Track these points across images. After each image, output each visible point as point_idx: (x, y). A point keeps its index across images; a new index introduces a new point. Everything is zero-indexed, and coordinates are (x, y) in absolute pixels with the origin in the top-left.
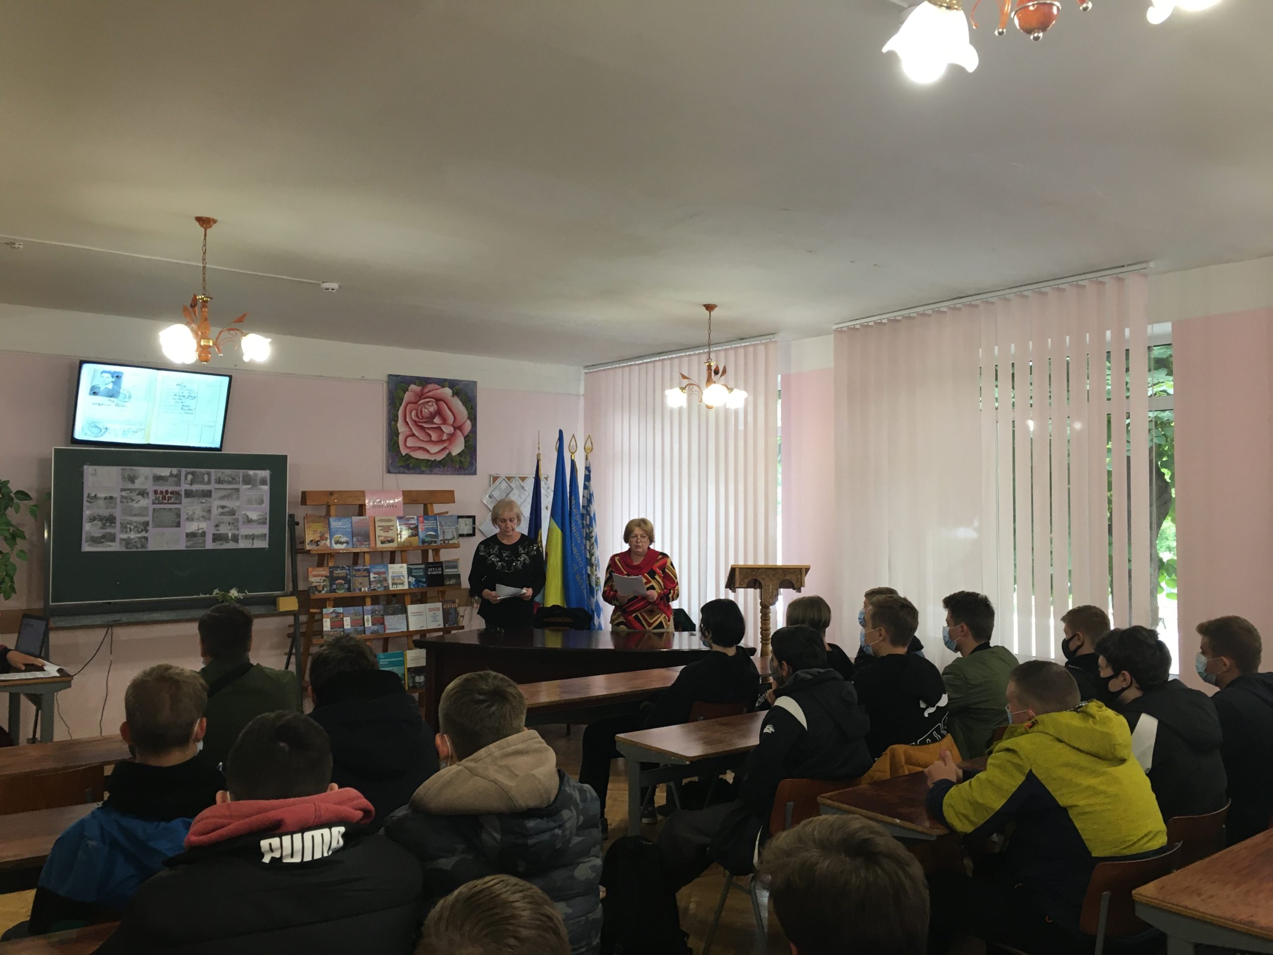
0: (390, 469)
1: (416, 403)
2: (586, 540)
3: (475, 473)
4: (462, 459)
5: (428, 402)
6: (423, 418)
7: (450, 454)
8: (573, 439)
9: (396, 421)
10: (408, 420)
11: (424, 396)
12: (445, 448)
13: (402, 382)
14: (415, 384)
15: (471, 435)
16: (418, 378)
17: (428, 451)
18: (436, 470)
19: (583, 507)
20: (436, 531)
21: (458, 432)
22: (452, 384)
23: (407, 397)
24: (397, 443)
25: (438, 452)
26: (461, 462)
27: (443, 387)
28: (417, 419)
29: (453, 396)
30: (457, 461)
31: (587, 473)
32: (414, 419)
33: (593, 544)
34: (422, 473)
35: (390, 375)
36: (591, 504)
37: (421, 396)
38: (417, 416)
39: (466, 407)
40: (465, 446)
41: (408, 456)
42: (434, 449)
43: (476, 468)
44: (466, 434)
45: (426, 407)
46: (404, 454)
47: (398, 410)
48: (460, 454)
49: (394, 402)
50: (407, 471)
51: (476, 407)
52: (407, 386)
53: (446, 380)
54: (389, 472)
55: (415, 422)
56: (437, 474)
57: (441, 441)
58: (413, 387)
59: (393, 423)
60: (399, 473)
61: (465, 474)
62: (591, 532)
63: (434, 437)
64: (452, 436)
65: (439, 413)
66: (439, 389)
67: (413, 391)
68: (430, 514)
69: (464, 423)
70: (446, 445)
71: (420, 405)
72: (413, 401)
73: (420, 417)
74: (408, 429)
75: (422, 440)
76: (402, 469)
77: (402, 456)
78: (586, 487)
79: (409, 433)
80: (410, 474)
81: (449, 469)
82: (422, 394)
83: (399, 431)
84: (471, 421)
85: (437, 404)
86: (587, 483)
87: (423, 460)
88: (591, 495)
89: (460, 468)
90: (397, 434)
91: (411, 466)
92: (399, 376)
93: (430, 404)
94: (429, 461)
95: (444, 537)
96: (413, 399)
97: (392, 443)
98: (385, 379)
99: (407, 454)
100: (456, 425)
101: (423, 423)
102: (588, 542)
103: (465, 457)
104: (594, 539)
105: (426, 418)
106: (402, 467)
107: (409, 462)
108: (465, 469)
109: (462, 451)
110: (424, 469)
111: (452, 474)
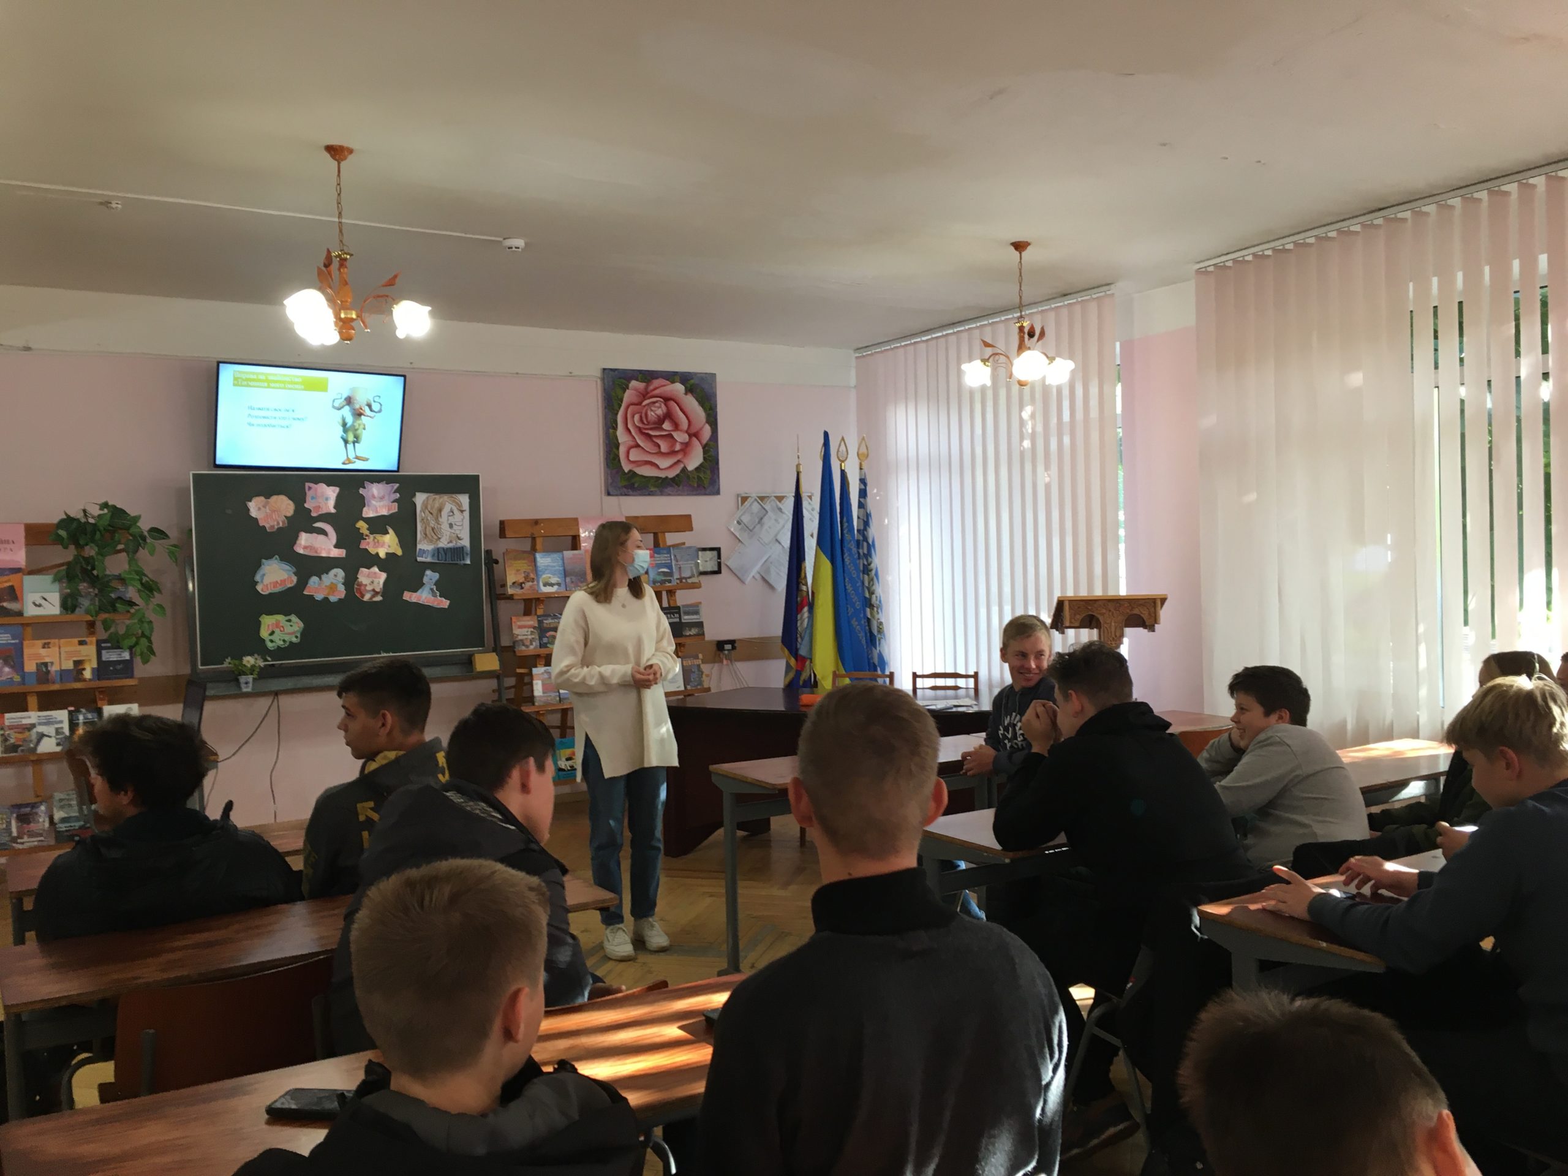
0: (611, 490)
1: (639, 404)
2: (864, 573)
3: (718, 493)
4: (702, 475)
5: (654, 403)
6: (649, 423)
7: (684, 469)
8: (843, 443)
9: (615, 428)
10: (630, 426)
11: (649, 395)
12: (679, 461)
13: (620, 378)
14: (637, 380)
15: (711, 443)
16: (640, 371)
17: (657, 466)
18: (669, 490)
19: (858, 531)
20: (670, 567)
21: (694, 439)
22: (684, 378)
23: (628, 396)
24: (617, 457)
25: (671, 467)
26: (699, 478)
27: (673, 382)
28: (640, 425)
29: (686, 394)
30: (694, 478)
31: (863, 487)
32: (637, 424)
33: (872, 580)
34: (651, 494)
35: (604, 369)
36: (869, 527)
37: (645, 395)
38: (641, 420)
39: (702, 407)
40: (705, 458)
41: (632, 474)
42: (664, 463)
43: (719, 485)
44: (704, 442)
45: (653, 408)
46: (626, 471)
47: (617, 414)
48: (697, 469)
49: (611, 404)
50: (631, 493)
51: (716, 406)
52: (626, 382)
53: (675, 373)
54: (609, 494)
55: (640, 430)
56: (669, 495)
57: (673, 453)
58: (634, 384)
59: (611, 431)
60: (621, 495)
61: (706, 494)
62: (869, 564)
63: (664, 447)
64: (686, 447)
65: (669, 416)
66: (668, 385)
67: (636, 389)
68: (661, 545)
69: (703, 427)
70: (679, 457)
71: (644, 406)
72: (636, 402)
73: (645, 422)
74: (630, 438)
75: (650, 453)
76: (625, 490)
77: (625, 474)
78: (861, 505)
79: (632, 443)
80: (635, 496)
81: (686, 489)
82: (647, 393)
83: (620, 442)
84: (711, 426)
85: (665, 405)
86: (862, 500)
87: (652, 477)
88: (868, 515)
89: (699, 486)
90: (617, 446)
91: (636, 485)
92: (616, 370)
93: (657, 404)
94: (658, 478)
95: (680, 574)
96: (635, 400)
97: (612, 456)
98: (599, 374)
99: (630, 471)
100: (693, 430)
101: (649, 430)
102: (866, 576)
103: (704, 472)
104: (873, 572)
105: (655, 423)
106: (625, 487)
107: (633, 481)
108: (704, 488)
109: (701, 465)
110: (652, 489)
111: (688, 495)
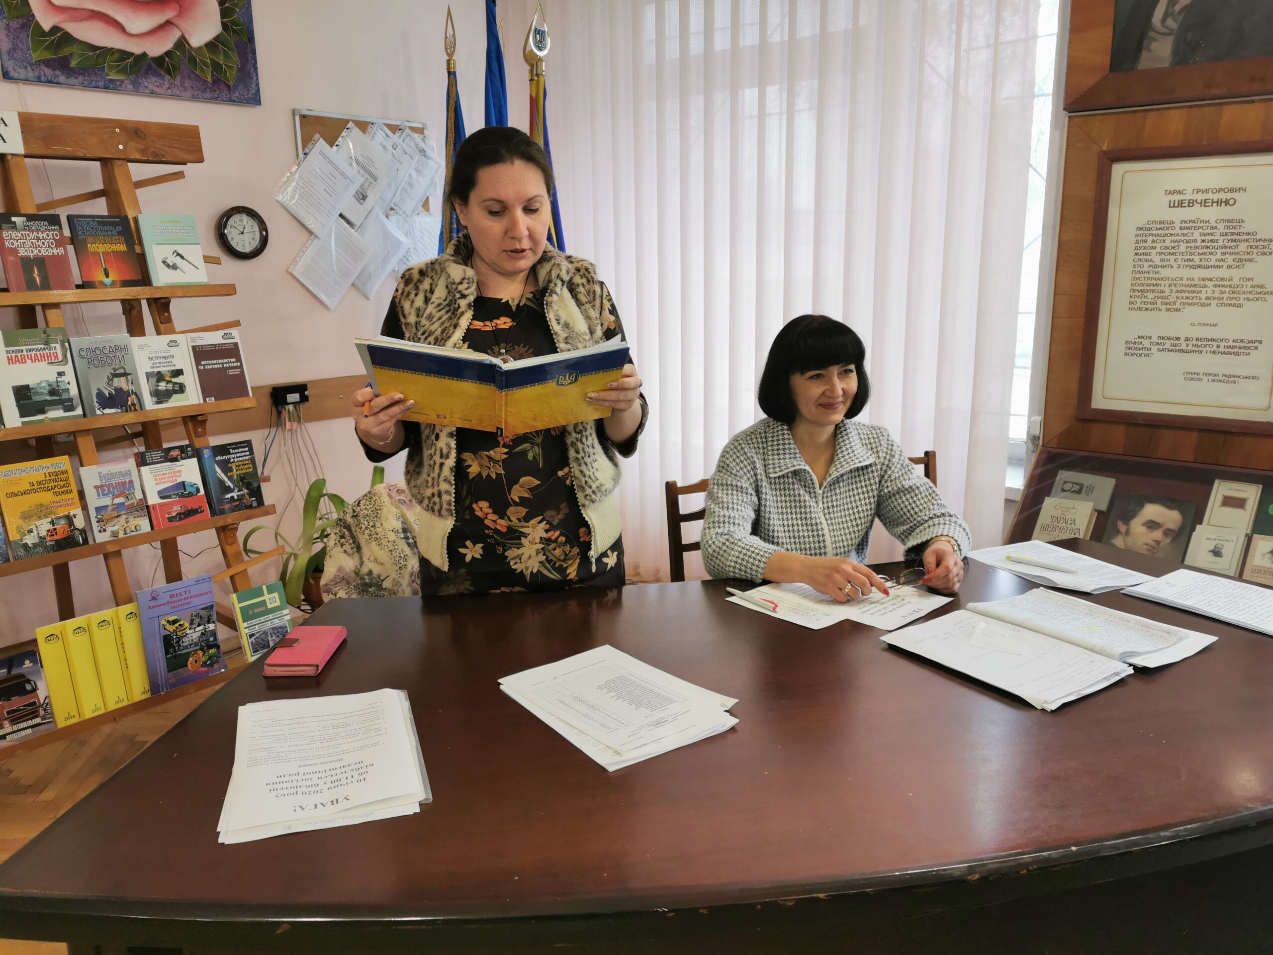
0: (9, 67)
3: (255, 100)
4: (221, 60)
7: (182, 43)
12: (168, 23)
17: (119, 27)
18: (152, 82)
25: (151, 33)
26: (216, 67)
30: (205, 64)
34: (110, 86)
40: (224, 25)
41: (62, 36)
42: (136, 22)
43: (258, 85)
46: (46, 26)
48: (211, 46)
50: (62, 79)
54: (7, 75)
56: (153, 94)
57: (155, 3)
60: (39, 81)
61: (231, 101)
70: (170, 13)
76: (48, 72)
77: (43, 33)
80: (71, 86)
81: (187, 83)
87: (109, 51)
89: (216, 82)
91: (73, 63)
94: (124, 55)
99: (55, 29)
103: (226, 54)
106: (47, 63)
107: (66, 51)
108: (228, 86)
109: (217, 38)
110: (113, 76)
111: (194, 98)
